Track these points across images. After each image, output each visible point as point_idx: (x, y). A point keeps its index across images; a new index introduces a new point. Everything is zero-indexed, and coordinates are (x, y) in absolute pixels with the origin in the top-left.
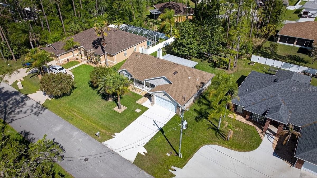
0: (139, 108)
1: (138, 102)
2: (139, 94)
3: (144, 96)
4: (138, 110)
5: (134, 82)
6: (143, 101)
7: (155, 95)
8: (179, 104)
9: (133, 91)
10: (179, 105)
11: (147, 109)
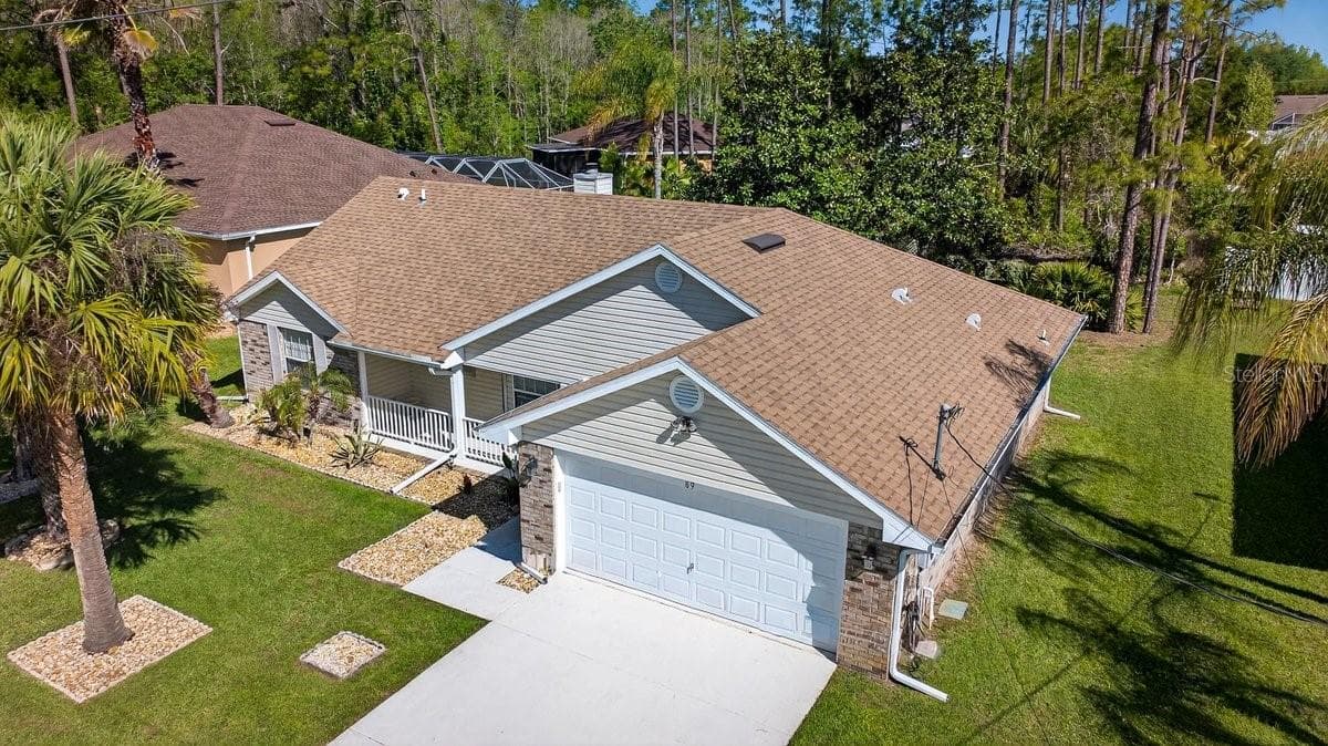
0: (357, 630)
1: (370, 562)
2: (398, 488)
3: (444, 507)
4: (339, 655)
5: (358, 394)
6: (431, 554)
7: (561, 453)
8: (895, 512)
9: (340, 472)
10: (894, 531)
11: (462, 626)
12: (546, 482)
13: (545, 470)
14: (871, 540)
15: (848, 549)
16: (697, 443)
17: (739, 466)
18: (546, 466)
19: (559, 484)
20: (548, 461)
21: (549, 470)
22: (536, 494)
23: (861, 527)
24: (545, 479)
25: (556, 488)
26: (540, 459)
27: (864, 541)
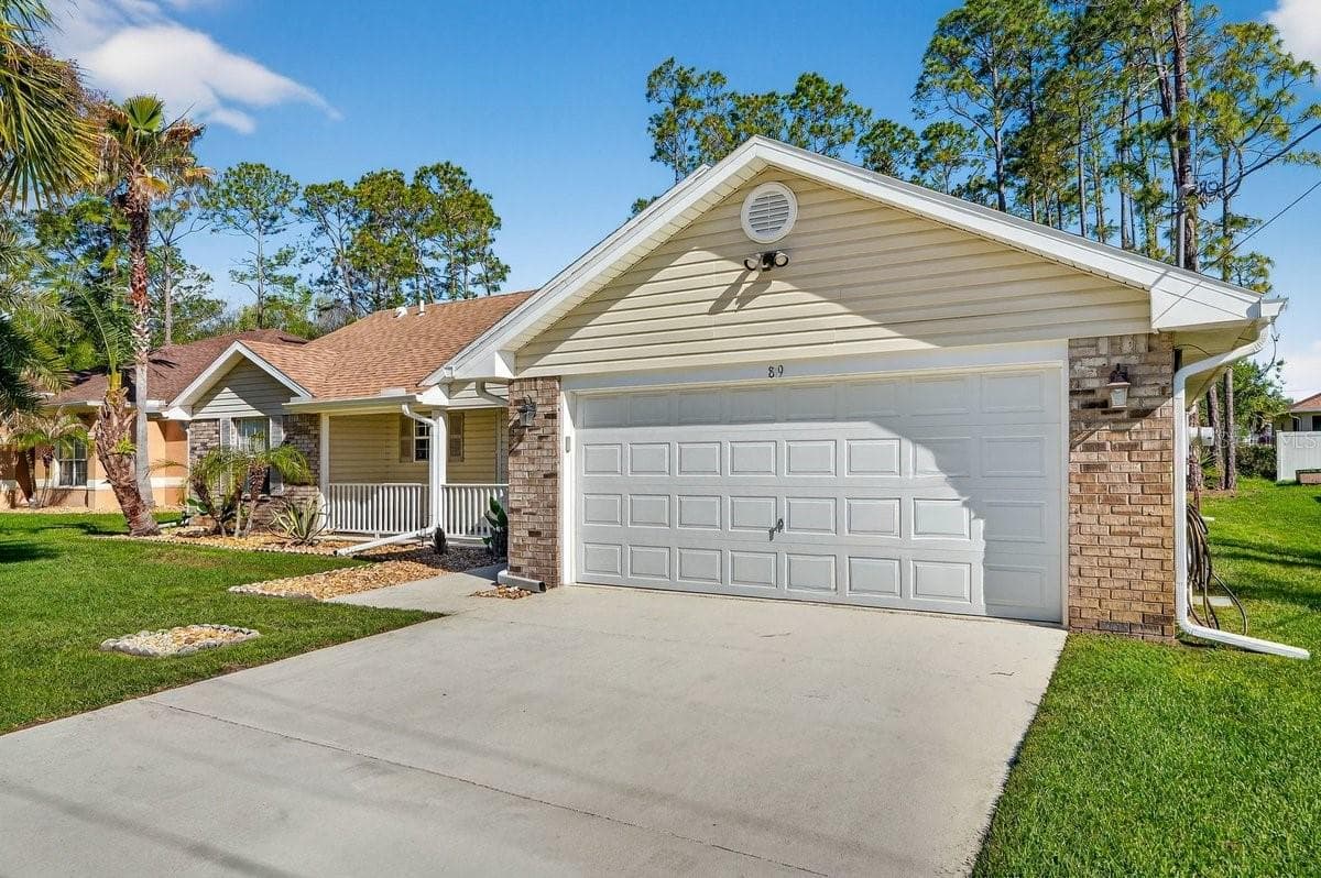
7: (571, 383)
12: (548, 438)
13: (547, 416)
14: (1116, 360)
15: (1072, 393)
16: (781, 295)
17: (839, 308)
18: (549, 409)
19: (568, 439)
20: (552, 402)
21: (553, 416)
22: (532, 460)
23: (1094, 342)
24: (547, 431)
25: (562, 445)
26: (539, 401)
27: (1102, 369)
